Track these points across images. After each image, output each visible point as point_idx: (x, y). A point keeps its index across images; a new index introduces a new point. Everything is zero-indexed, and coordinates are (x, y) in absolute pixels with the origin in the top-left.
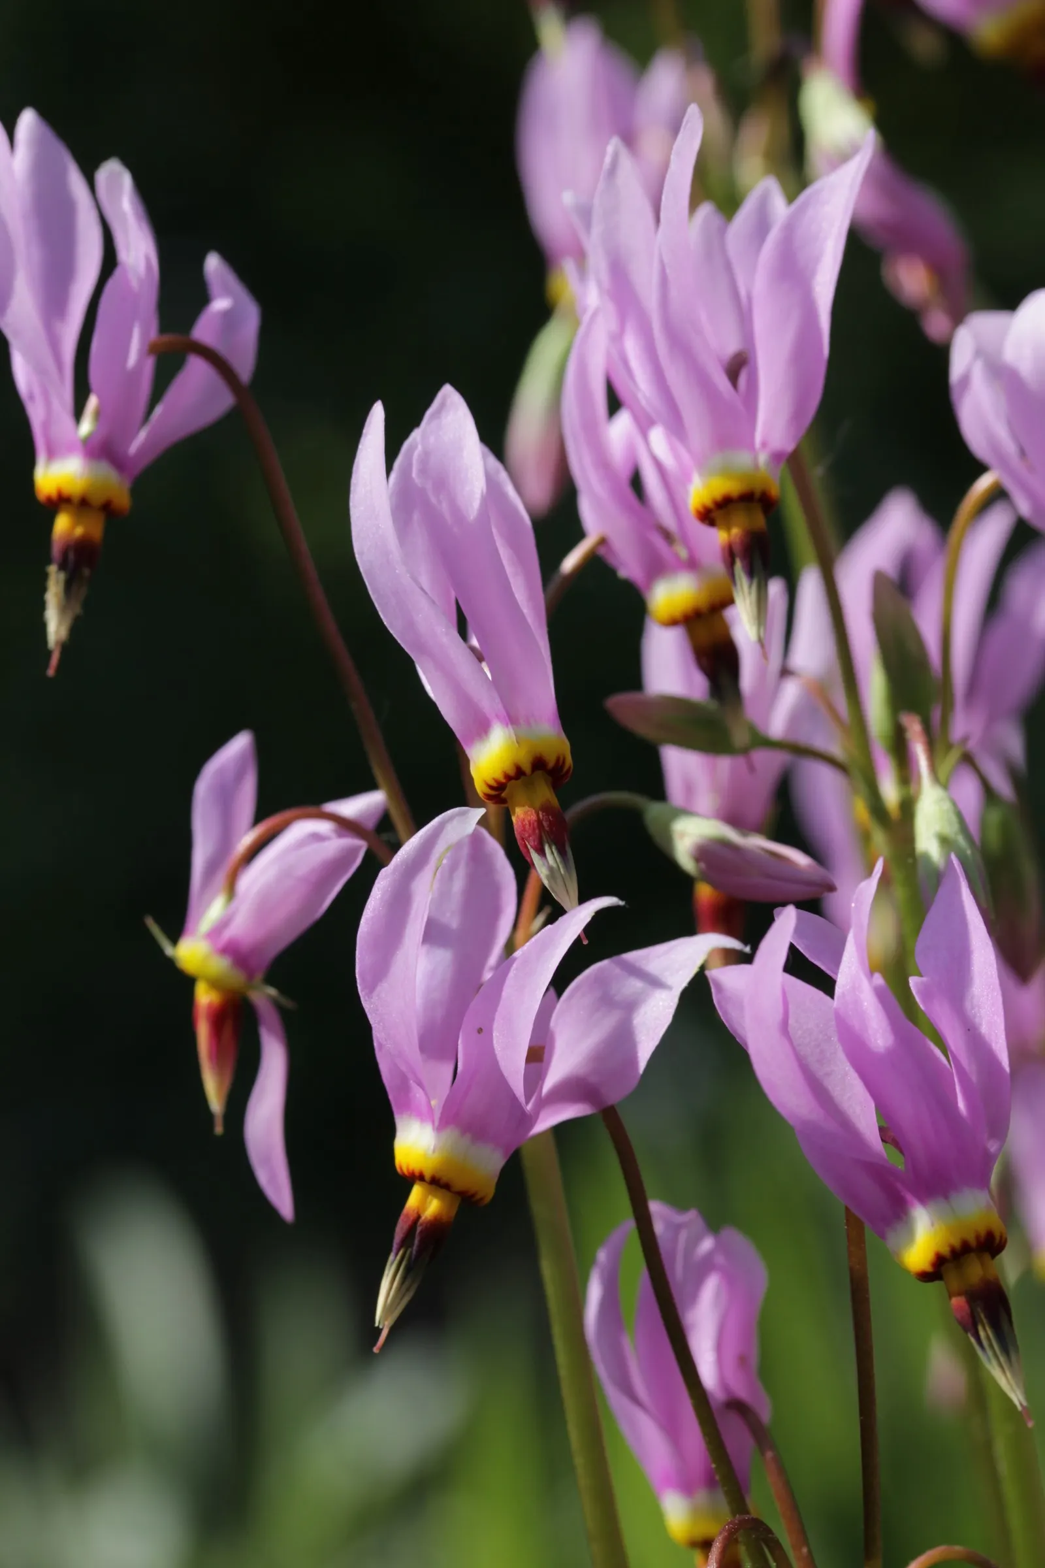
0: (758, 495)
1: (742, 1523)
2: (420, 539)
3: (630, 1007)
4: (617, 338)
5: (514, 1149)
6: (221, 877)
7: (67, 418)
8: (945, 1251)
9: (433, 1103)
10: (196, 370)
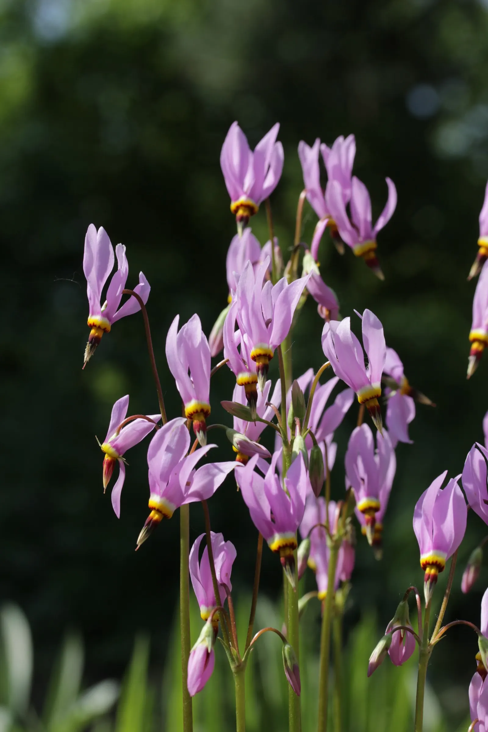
0: (268, 355)
1: (220, 608)
2: (182, 351)
3: (214, 476)
4: (240, 310)
5: (178, 507)
6: (116, 429)
7: (99, 305)
8: (281, 545)
9: (161, 491)
10: (133, 299)
